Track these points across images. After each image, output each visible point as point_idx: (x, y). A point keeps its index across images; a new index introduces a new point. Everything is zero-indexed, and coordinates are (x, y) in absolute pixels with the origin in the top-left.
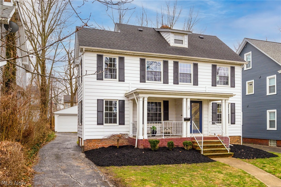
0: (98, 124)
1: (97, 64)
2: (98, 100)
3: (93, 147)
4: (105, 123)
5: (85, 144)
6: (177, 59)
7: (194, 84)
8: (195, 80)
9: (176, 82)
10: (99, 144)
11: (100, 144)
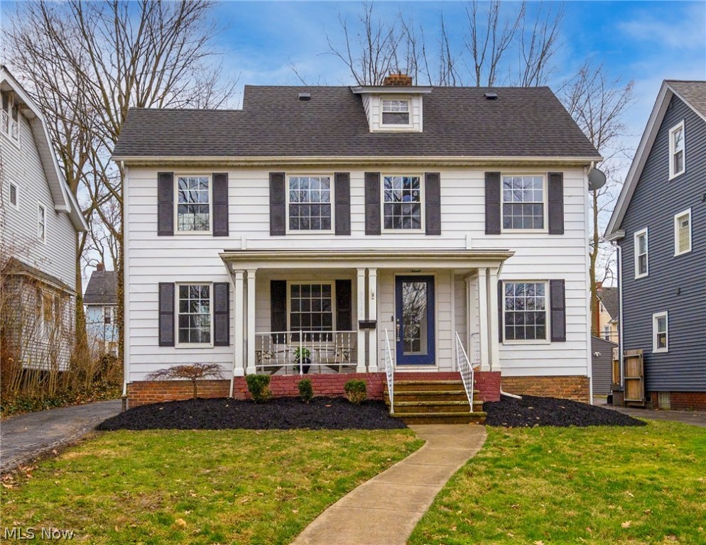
0: (162, 344)
1: (159, 196)
2: (160, 284)
3: (150, 400)
4: (181, 341)
5: (130, 393)
6: (376, 166)
7: (426, 231)
8: (432, 218)
9: (372, 228)
10: (164, 395)
11: (166, 393)
